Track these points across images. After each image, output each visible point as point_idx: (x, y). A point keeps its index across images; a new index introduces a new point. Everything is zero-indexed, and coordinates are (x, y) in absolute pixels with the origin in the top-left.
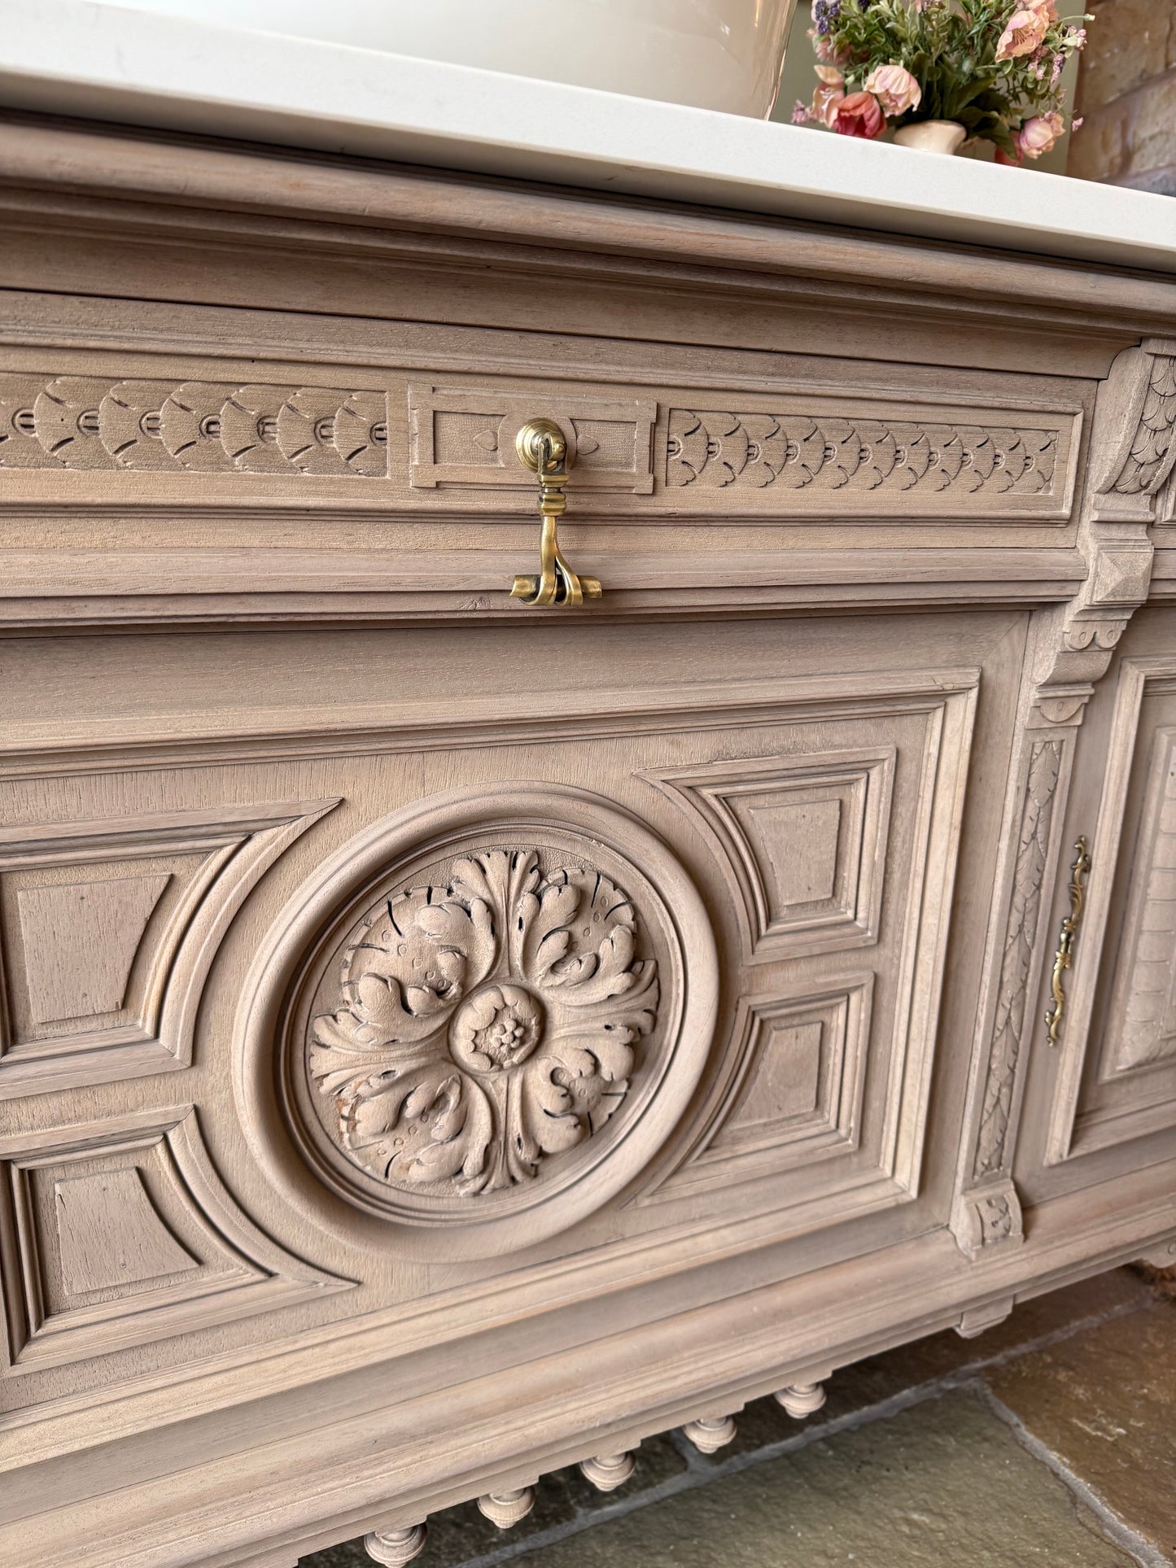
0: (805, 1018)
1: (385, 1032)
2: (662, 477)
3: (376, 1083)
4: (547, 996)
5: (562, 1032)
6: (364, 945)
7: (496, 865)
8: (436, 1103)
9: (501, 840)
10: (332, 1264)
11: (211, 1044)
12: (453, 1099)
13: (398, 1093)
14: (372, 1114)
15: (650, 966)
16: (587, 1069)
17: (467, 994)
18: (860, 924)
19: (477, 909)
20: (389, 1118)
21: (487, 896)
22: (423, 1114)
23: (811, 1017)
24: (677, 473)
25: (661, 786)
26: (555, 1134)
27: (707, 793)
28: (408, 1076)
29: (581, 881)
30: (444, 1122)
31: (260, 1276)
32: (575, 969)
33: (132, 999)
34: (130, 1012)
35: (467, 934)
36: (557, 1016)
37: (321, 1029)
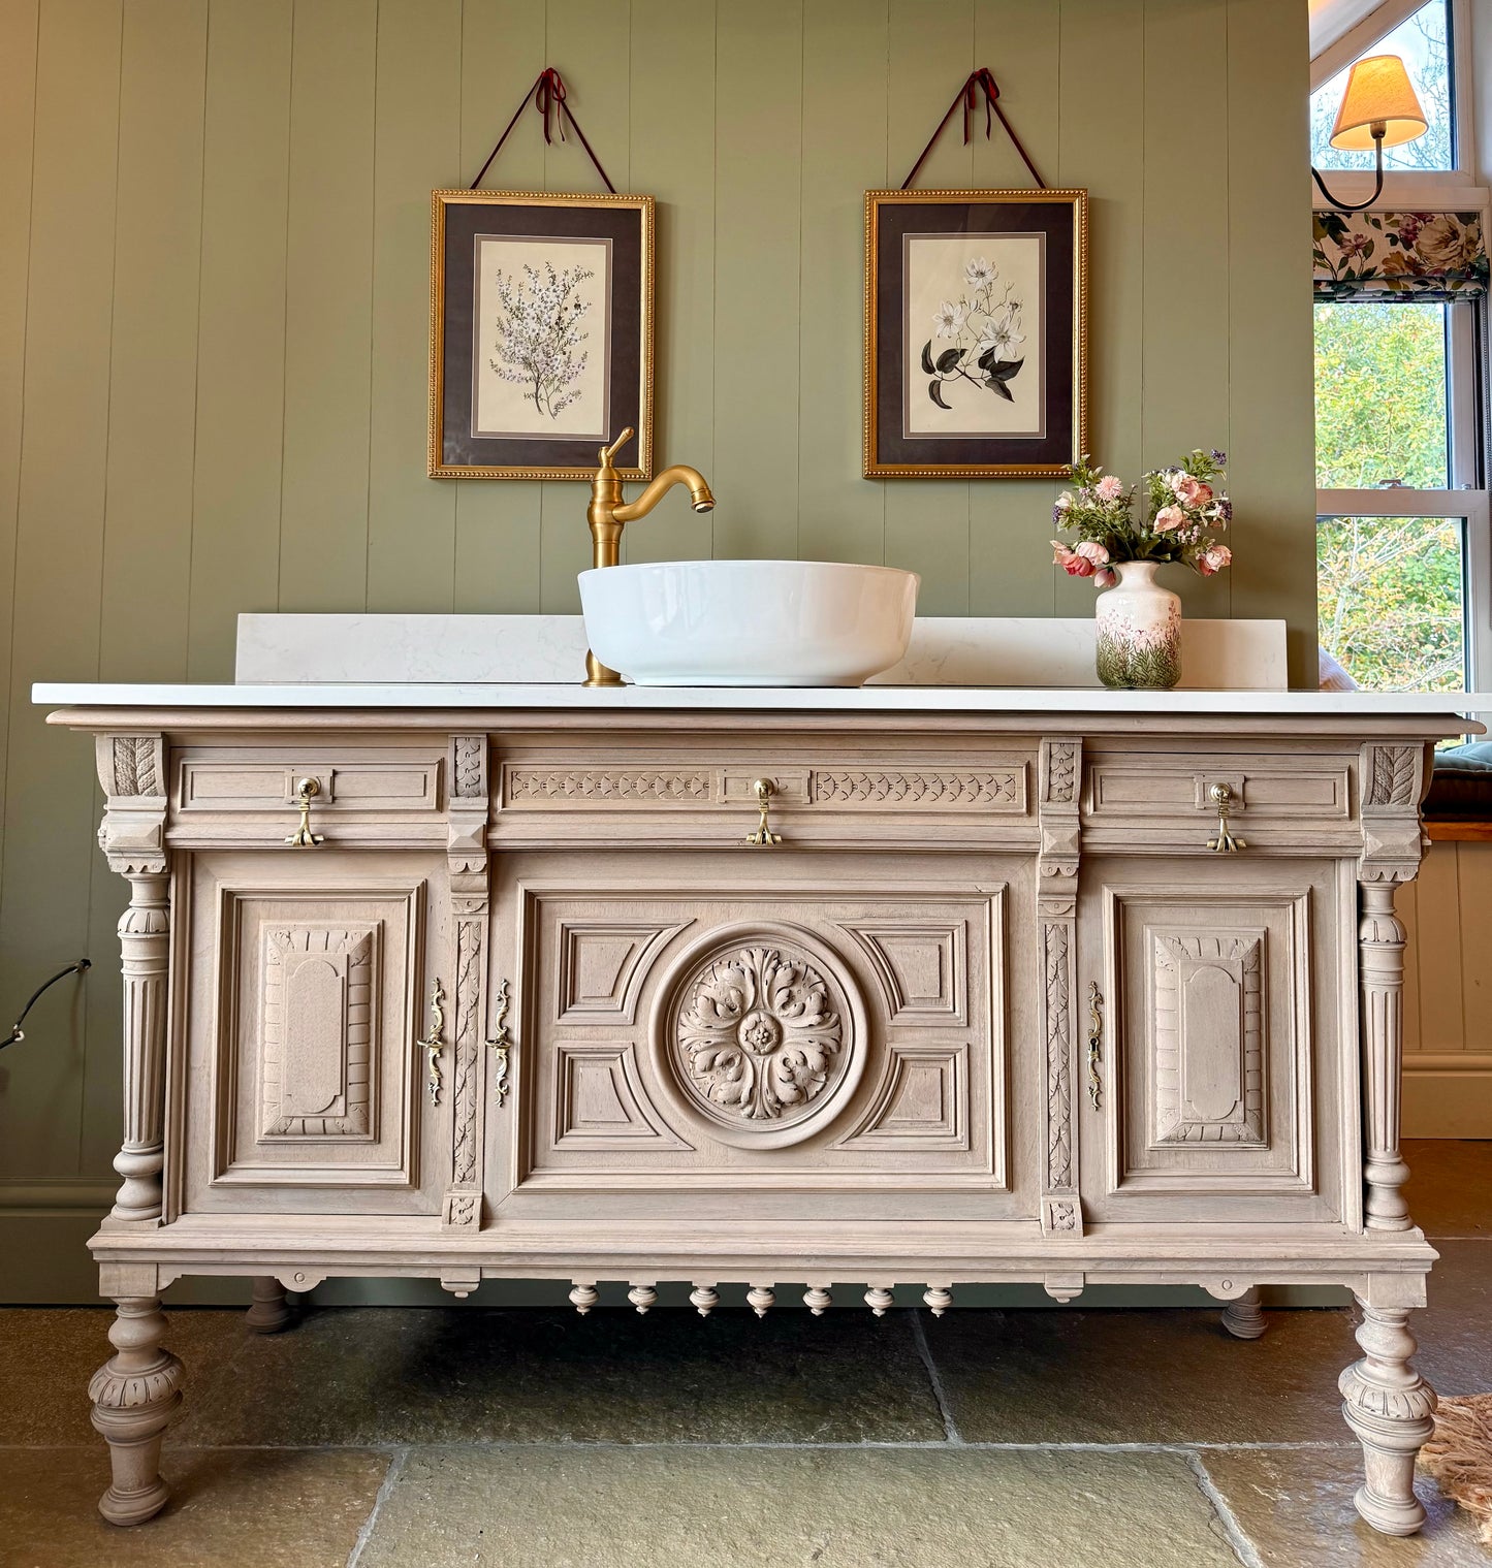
0: (931, 1064)
1: (707, 1022)
2: (814, 796)
3: (703, 1045)
4: (782, 1021)
5: (789, 1041)
6: (701, 983)
7: (758, 955)
8: (729, 1062)
9: (762, 944)
10: (684, 1136)
11: (641, 1017)
12: (737, 1061)
13: (712, 1052)
14: (701, 1060)
15: (835, 1016)
16: (800, 1061)
17: (744, 1014)
18: (957, 1014)
19: (747, 972)
20: (707, 1063)
21: (752, 968)
22: (722, 1065)
23: (934, 1064)
24: (822, 795)
25: (836, 927)
26: (785, 1092)
27: (861, 933)
28: (716, 1045)
29: (798, 968)
30: (732, 1072)
31: (653, 1133)
32: (792, 1009)
33: (616, 993)
34: (614, 998)
35: (743, 984)
36: (787, 1032)
37: (683, 1017)
